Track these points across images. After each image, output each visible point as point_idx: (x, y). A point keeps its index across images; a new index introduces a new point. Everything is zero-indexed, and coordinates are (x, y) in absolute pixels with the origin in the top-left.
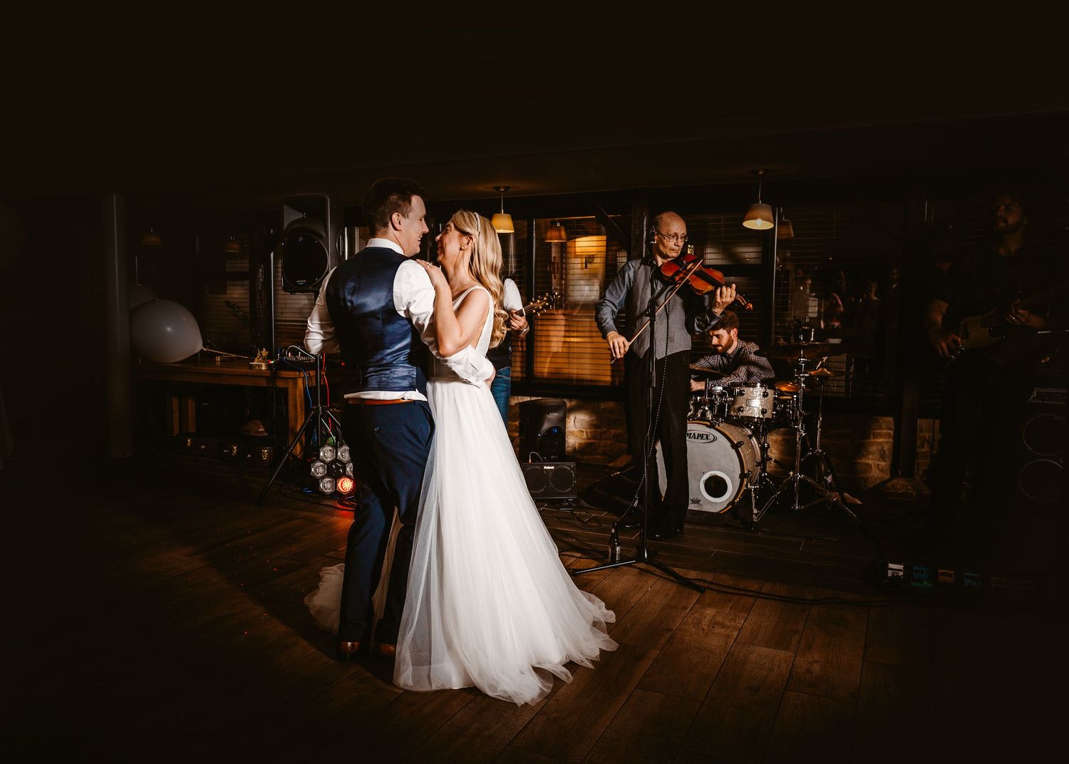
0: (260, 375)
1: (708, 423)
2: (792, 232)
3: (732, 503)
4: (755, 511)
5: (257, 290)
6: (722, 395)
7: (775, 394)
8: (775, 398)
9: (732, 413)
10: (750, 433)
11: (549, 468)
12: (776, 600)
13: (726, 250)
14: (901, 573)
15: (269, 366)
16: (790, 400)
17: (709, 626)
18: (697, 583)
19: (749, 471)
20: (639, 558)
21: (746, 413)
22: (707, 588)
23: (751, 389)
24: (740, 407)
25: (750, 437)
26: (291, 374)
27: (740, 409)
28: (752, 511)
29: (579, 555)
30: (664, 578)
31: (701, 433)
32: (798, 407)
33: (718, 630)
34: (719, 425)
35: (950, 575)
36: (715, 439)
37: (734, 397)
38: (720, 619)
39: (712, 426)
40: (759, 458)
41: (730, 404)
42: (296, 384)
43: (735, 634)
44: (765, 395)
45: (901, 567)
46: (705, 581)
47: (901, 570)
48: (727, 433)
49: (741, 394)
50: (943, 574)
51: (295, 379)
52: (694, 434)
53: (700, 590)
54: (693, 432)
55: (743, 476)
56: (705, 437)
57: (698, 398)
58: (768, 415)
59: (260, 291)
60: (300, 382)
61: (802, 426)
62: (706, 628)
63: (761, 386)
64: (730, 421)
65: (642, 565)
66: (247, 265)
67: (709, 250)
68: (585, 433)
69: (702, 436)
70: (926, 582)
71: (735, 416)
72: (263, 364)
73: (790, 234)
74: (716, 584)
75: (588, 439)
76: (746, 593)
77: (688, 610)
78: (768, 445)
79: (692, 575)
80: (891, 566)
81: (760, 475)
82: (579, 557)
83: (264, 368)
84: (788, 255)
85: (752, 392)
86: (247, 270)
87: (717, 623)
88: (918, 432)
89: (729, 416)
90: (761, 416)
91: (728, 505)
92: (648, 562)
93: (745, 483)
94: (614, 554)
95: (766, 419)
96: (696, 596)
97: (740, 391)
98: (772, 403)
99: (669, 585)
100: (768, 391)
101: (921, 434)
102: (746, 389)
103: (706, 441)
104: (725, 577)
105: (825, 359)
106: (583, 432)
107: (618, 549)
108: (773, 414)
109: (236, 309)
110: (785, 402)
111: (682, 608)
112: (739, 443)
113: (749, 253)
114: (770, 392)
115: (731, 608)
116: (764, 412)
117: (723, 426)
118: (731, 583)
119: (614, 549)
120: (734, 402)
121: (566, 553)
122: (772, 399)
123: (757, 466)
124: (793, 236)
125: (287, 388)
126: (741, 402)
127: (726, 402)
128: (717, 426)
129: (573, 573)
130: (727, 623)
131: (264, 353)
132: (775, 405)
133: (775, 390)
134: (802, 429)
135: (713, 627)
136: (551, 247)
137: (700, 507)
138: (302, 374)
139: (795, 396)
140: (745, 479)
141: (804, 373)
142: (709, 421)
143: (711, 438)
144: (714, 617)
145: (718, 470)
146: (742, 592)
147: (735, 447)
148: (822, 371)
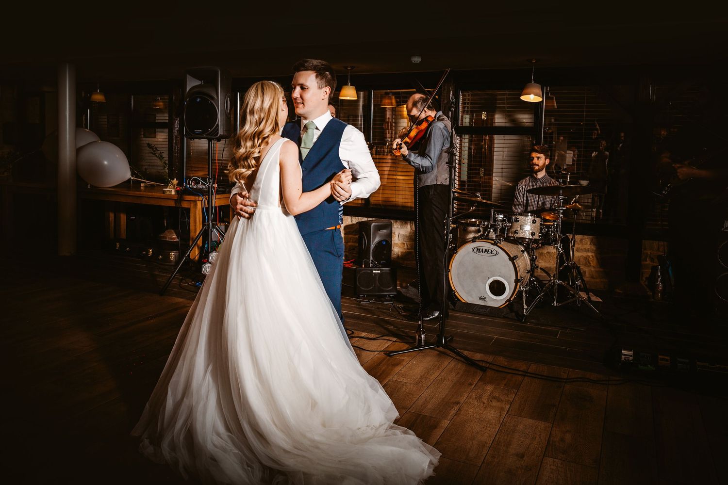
0: (170, 198)
1: (493, 242)
2: (556, 105)
3: (509, 300)
4: (525, 307)
5: (174, 136)
6: (503, 221)
7: (541, 222)
8: (541, 224)
9: (510, 235)
10: (523, 249)
11: (376, 272)
12: (538, 378)
13: (509, 116)
14: (631, 358)
15: (177, 192)
16: (552, 225)
17: (488, 400)
18: (481, 364)
19: (521, 277)
20: (439, 343)
21: (520, 235)
22: (488, 368)
23: (524, 217)
24: (516, 231)
25: (523, 252)
26: (192, 198)
27: (516, 232)
28: (523, 306)
29: (395, 339)
30: (456, 359)
31: (487, 249)
32: (557, 231)
33: (494, 403)
34: (500, 243)
35: (667, 360)
36: (497, 253)
37: (512, 223)
38: (496, 394)
39: (495, 244)
40: (529, 268)
41: (509, 228)
42: (196, 205)
43: (508, 407)
44: (534, 222)
45: (631, 353)
46: (486, 362)
47: (631, 356)
48: (506, 249)
49: (517, 221)
50: (662, 359)
51: (195, 201)
52: (482, 249)
53: (483, 369)
54: (481, 248)
55: (517, 281)
56: (490, 252)
57: (486, 223)
58: (536, 237)
59: (176, 137)
60: (199, 204)
61: (560, 245)
62: (485, 401)
63: (531, 216)
64: (508, 240)
65: (441, 349)
66: (167, 118)
67: (497, 116)
68: (406, 245)
69: (488, 251)
70: (649, 366)
71: (512, 237)
72: (173, 190)
73: (554, 106)
74: (495, 365)
75: (408, 249)
76: (517, 372)
77: (473, 386)
78: (536, 257)
79: (478, 356)
80: (624, 352)
81: (530, 279)
82: (395, 341)
83: (173, 193)
84: (553, 121)
85: (525, 220)
86: (167, 121)
87: (494, 398)
88: (642, 250)
89: (508, 237)
90: (531, 237)
91: (506, 302)
92: (445, 346)
93: (518, 286)
94: (420, 340)
95: (535, 239)
96: (480, 374)
97: (516, 218)
98: (539, 228)
99: (459, 365)
100: (536, 219)
101: (645, 251)
102: (520, 217)
103: (491, 255)
104: (502, 358)
105: (577, 196)
106: (404, 244)
107: (423, 336)
108: (540, 236)
109: (154, 150)
110: (548, 227)
111: (469, 384)
112: (515, 256)
113: (525, 119)
114: (538, 220)
115: (505, 385)
116: (533, 234)
117: (503, 244)
118: (506, 364)
119: (420, 336)
120: (511, 227)
121: (385, 338)
122: (539, 225)
123: (527, 273)
124: (556, 107)
125: (189, 209)
126: (516, 226)
127: (506, 226)
128: (499, 244)
129: (389, 353)
130: (502, 398)
131: (175, 181)
132: (541, 229)
133: (541, 218)
134: (560, 247)
135: (491, 401)
136: (386, 111)
137: (486, 303)
138: (200, 198)
139: (556, 223)
140: (519, 284)
141: (562, 207)
142: (493, 240)
143: (494, 252)
144: (492, 392)
145: (500, 276)
146: (514, 372)
147: (512, 259)
148: (575, 205)
